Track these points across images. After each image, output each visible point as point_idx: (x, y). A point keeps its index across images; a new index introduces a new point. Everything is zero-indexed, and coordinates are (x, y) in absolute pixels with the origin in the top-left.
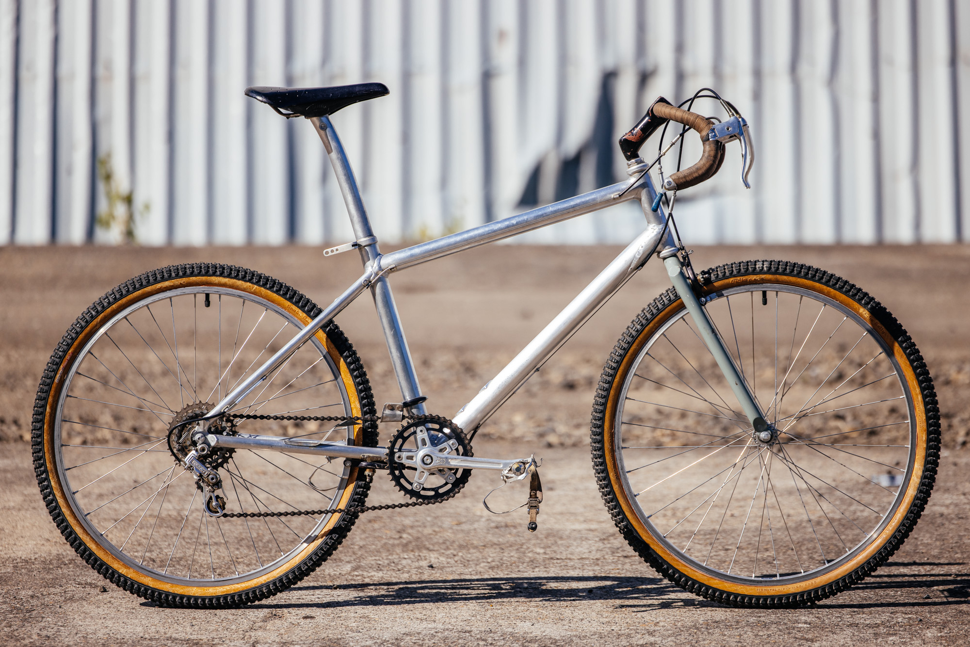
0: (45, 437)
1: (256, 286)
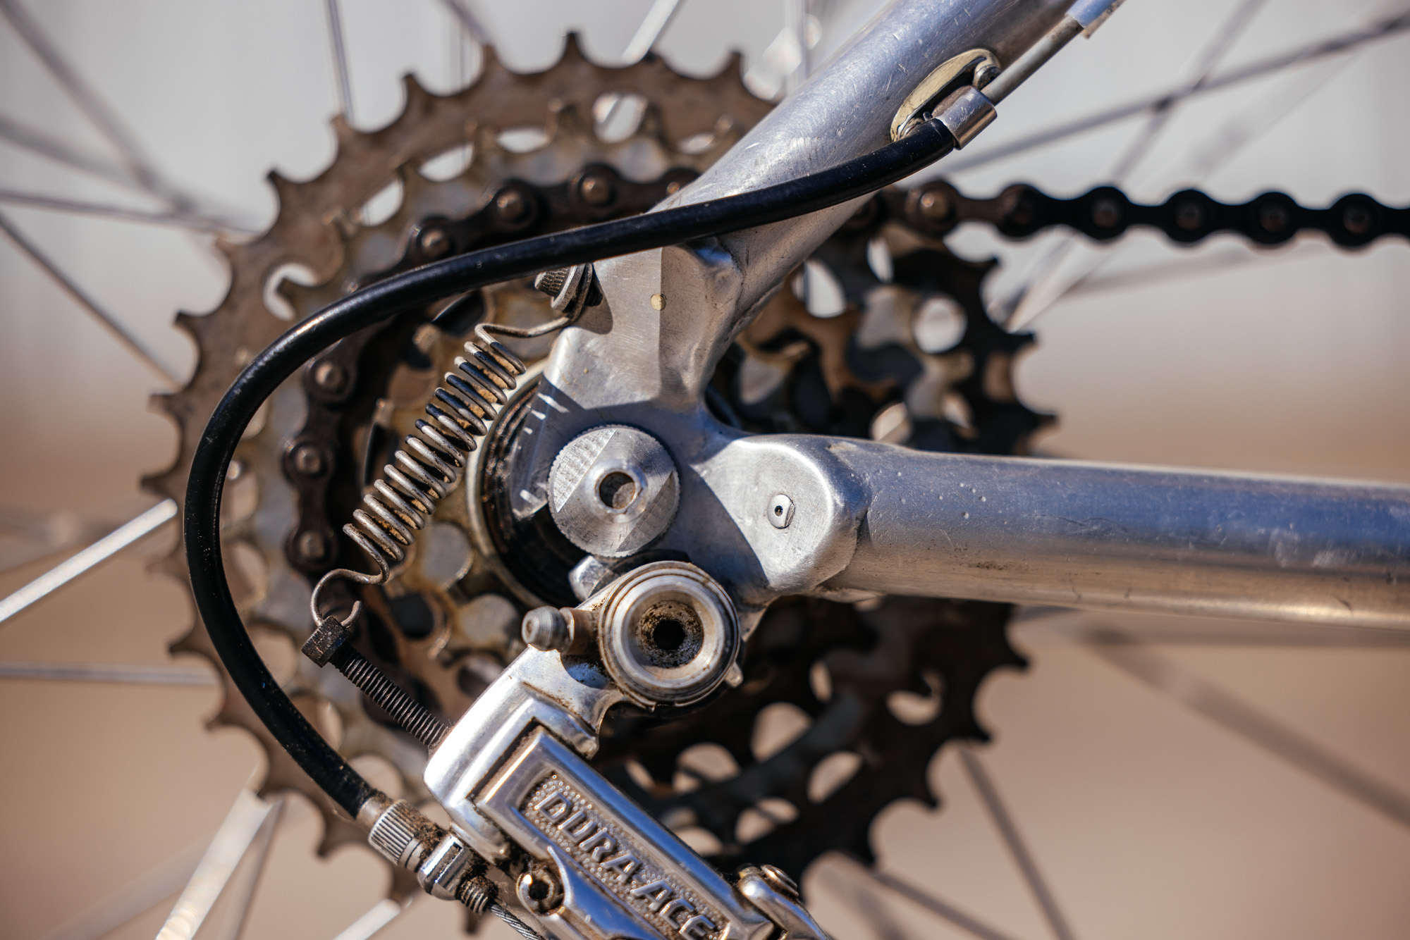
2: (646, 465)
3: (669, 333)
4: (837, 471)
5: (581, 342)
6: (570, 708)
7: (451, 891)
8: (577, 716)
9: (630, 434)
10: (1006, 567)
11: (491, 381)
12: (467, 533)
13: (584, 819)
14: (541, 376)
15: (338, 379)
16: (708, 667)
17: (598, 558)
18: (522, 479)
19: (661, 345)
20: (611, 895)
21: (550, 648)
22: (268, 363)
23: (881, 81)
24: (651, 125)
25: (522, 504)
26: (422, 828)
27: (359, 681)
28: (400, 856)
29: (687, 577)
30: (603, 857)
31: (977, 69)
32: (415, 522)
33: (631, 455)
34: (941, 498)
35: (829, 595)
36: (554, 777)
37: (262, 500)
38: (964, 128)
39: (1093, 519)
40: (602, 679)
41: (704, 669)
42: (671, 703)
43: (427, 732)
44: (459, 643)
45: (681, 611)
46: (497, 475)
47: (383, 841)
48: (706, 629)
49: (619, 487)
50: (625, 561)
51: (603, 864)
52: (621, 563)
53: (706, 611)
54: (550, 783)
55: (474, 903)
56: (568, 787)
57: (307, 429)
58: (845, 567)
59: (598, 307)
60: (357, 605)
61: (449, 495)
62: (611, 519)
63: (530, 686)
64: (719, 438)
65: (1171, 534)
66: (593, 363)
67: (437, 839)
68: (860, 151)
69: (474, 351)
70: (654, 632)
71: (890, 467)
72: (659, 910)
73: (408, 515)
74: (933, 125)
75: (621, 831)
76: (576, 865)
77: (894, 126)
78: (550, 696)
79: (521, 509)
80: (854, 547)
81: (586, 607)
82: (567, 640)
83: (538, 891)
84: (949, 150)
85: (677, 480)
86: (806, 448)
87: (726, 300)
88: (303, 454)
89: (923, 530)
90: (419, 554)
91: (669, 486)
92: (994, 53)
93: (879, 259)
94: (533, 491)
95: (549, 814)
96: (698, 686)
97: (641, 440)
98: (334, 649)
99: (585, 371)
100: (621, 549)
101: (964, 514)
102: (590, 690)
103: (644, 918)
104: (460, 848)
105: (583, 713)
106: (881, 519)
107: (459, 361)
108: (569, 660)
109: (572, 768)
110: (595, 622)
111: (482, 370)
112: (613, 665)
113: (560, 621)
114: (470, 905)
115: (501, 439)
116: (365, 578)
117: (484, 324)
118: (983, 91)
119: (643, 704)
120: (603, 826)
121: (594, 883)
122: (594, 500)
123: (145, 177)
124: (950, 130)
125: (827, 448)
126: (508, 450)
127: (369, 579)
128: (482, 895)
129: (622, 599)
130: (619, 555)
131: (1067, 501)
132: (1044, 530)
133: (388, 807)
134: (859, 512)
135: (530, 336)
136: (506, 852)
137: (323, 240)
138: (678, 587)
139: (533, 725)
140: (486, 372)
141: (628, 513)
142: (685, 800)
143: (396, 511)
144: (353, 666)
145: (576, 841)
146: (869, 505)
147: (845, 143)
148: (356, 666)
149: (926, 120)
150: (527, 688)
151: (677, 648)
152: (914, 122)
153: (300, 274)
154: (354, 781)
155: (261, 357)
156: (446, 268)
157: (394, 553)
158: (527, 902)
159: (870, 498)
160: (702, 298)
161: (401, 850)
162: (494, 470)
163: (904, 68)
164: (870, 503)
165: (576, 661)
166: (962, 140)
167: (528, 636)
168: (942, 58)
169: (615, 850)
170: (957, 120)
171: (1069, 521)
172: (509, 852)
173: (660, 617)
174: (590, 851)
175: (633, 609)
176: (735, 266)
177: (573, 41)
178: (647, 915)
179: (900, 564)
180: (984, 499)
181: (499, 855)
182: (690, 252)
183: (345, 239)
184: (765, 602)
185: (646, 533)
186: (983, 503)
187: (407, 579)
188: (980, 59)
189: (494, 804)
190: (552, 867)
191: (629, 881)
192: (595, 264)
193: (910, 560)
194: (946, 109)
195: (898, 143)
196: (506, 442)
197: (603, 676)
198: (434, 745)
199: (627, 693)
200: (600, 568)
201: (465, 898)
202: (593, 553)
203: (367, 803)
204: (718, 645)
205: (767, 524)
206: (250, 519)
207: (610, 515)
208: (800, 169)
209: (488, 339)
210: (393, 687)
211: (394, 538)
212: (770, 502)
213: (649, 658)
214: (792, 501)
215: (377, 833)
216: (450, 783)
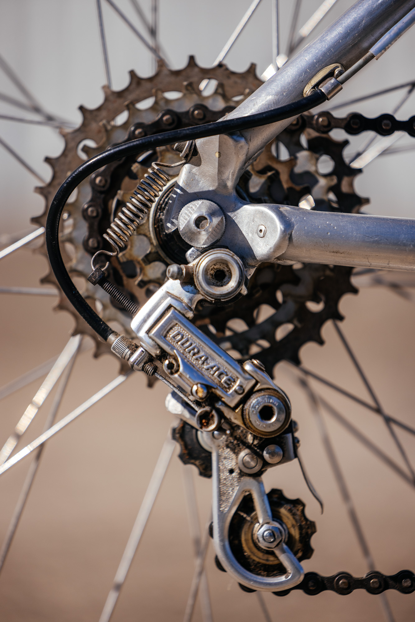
2: (212, 214)
3: (221, 167)
4: (282, 217)
5: (190, 169)
6: (183, 301)
7: (140, 368)
8: (186, 304)
9: (207, 202)
10: (343, 253)
11: (158, 183)
12: (149, 239)
13: (187, 341)
14: (176, 182)
15: (103, 182)
16: (233, 286)
17: (195, 248)
18: (168, 219)
19: (219, 170)
20: (197, 369)
21: (176, 279)
22: (76, 175)
23: (300, 75)
24: (220, 91)
25: (168, 228)
26: (130, 345)
27: (108, 290)
28: (122, 355)
29: (226, 254)
30: (194, 354)
31: (336, 71)
32: (129, 233)
33: (207, 210)
34: (320, 227)
35: (279, 262)
36: (177, 325)
37: (75, 226)
38: (330, 92)
39: (375, 236)
40: (196, 291)
41: (232, 287)
42: (220, 300)
43: (132, 309)
44: (146, 279)
45: (224, 267)
46: (160, 218)
47: (116, 349)
48: (233, 273)
49: (202, 221)
50: (205, 249)
51: (194, 357)
52: (204, 250)
53: (232, 266)
54: (176, 327)
55: (149, 372)
56: (182, 329)
57: (92, 200)
58: (284, 252)
59: (197, 156)
60: (107, 264)
61: (143, 225)
62: (199, 233)
63: (169, 293)
64: (240, 205)
65: (405, 242)
66: (195, 177)
67: (136, 349)
68: (292, 100)
69: (151, 171)
70: (215, 274)
71: (301, 216)
72: (214, 374)
73: (126, 231)
74: (319, 91)
75: (201, 345)
76: (184, 357)
77: (305, 91)
78: (176, 297)
79: (168, 230)
80: (287, 244)
81: (190, 265)
82: (182, 276)
83: (170, 366)
84: (324, 101)
85: (224, 220)
86: (271, 209)
87: (242, 154)
88: (90, 209)
89: (313, 239)
90: (132, 246)
91: (221, 221)
92: (342, 65)
93: (304, 140)
94: (172, 223)
95: (175, 339)
96: (229, 293)
97: (211, 205)
98: (99, 279)
99: (192, 180)
100: (204, 244)
101: (328, 233)
102: (191, 295)
103: (209, 377)
104: (144, 352)
105: (188, 303)
106: (298, 234)
107: (146, 175)
108: (183, 284)
109: (183, 322)
110: (193, 270)
111: (155, 179)
112: (199, 285)
113: (180, 269)
114: (147, 373)
115: (162, 205)
116: (111, 254)
117: (155, 162)
118: (337, 79)
119: (210, 300)
120: (195, 343)
121: (191, 364)
122: (193, 226)
123: (37, 109)
124: (325, 93)
125: (279, 209)
126: (164, 209)
127: (112, 254)
128: (152, 369)
129: (202, 261)
130: (203, 246)
131: (366, 229)
132: (357, 240)
133: (118, 337)
134: (289, 232)
135: (172, 167)
136: (159, 352)
137: (99, 131)
138: (223, 258)
139: (170, 307)
140: (156, 180)
141: (205, 231)
142: (229, 339)
143: (122, 230)
144: (106, 285)
145: (184, 348)
146: (293, 229)
147: (287, 98)
148: (107, 285)
149: (316, 89)
150: (168, 294)
151: (223, 280)
152: (312, 90)
153: (91, 144)
154: (106, 328)
155: (74, 173)
156: (140, 141)
157: (121, 244)
158: (167, 370)
159: (293, 227)
160: (233, 153)
161: (123, 353)
162: (159, 215)
163: (309, 71)
164: (293, 228)
165: (186, 284)
166: (329, 97)
167: (168, 275)
168: (323, 67)
169: (198, 352)
170: (327, 89)
171: (366, 236)
172: (160, 353)
173: (217, 268)
174: (190, 352)
175: (206, 265)
176: (246, 142)
177: (192, 59)
178: (210, 376)
179: (304, 251)
180: (335, 228)
181: (157, 353)
182: (229, 136)
183: (107, 131)
184: (256, 265)
185: (212, 239)
186: (335, 229)
187: (127, 256)
188: (337, 67)
189: (155, 335)
190: (176, 358)
191: (203, 363)
192: (196, 140)
193: (308, 249)
194: (323, 86)
195: (306, 98)
196: (163, 206)
197: (195, 290)
198: (135, 314)
199: (204, 296)
200: (196, 251)
201: (145, 370)
202: (194, 246)
203: (110, 335)
204: (237, 279)
205: (257, 236)
206: (71, 233)
207: (199, 231)
208: (270, 107)
209: (156, 167)
210: (120, 293)
211: (121, 239)
212: (258, 229)
213: (212, 283)
214: (265, 228)
215: (114, 346)
216: (140, 328)
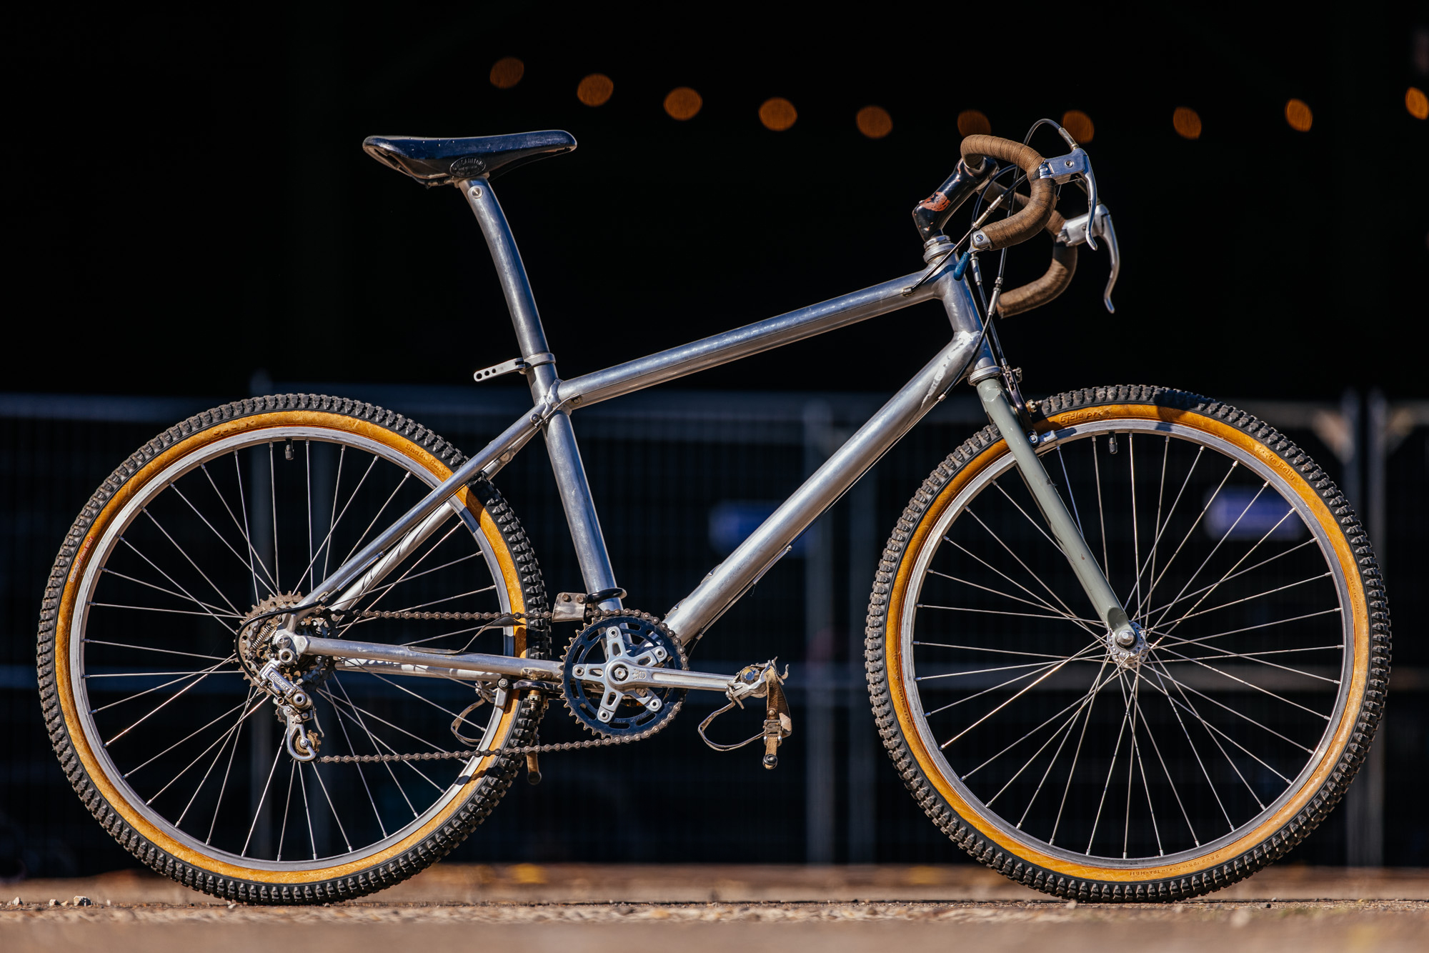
0: (57, 664)
1: (358, 421)
